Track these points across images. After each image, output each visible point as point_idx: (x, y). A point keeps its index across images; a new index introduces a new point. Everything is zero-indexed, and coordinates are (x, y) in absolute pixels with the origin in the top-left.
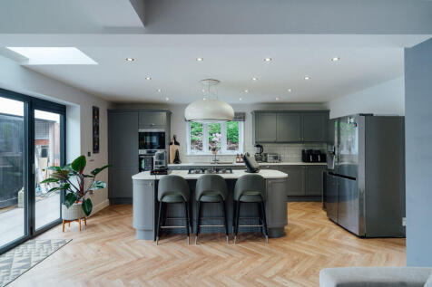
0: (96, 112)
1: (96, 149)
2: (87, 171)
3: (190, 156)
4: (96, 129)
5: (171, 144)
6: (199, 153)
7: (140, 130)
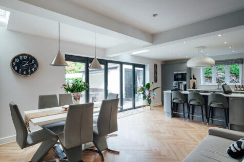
0: (156, 66)
1: (156, 81)
2: (151, 89)
3: (203, 85)
4: (156, 73)
5: (191, 79)
6: (210, 84)
7: (175, 73)
